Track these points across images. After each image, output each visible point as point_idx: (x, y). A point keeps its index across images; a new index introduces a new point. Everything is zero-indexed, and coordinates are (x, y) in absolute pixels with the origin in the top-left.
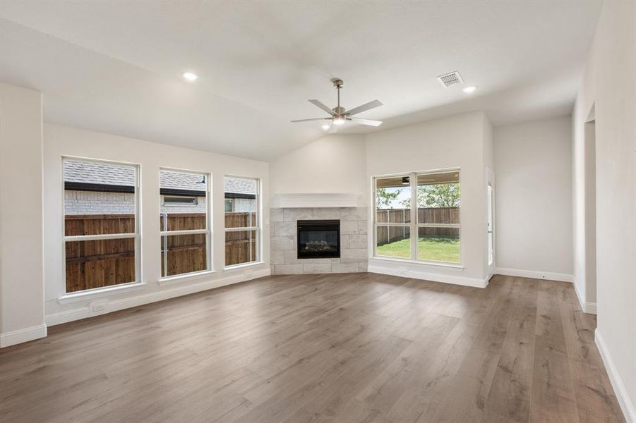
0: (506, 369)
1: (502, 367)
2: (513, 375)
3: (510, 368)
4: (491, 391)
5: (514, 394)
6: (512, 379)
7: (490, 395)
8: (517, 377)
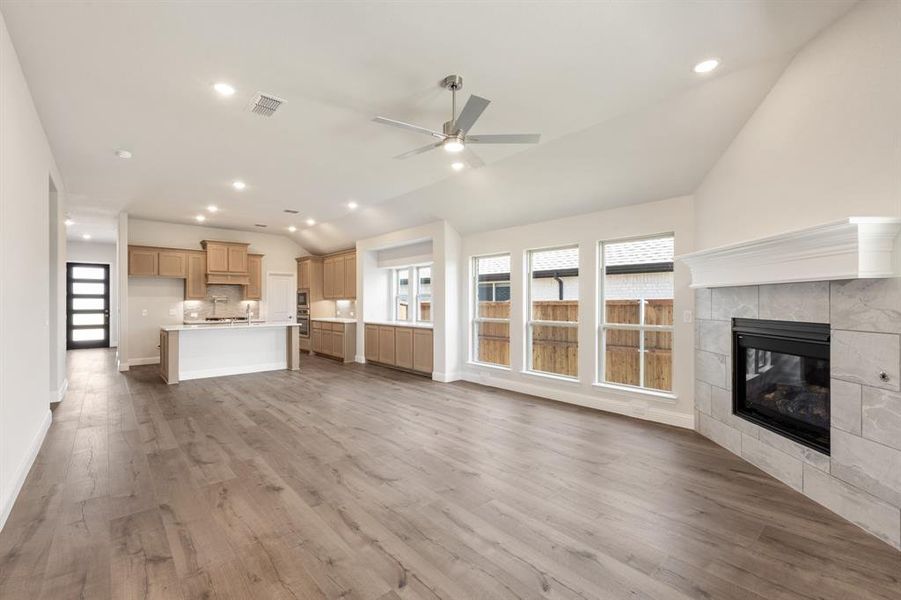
0: (157, 560)
1: (164, 559)
2: (143, 558)
3: (151, 565)
4: (162, 523)
5: (134, 536)
6: (142, 553)
7: (160, 518)
8: (136, 560)
